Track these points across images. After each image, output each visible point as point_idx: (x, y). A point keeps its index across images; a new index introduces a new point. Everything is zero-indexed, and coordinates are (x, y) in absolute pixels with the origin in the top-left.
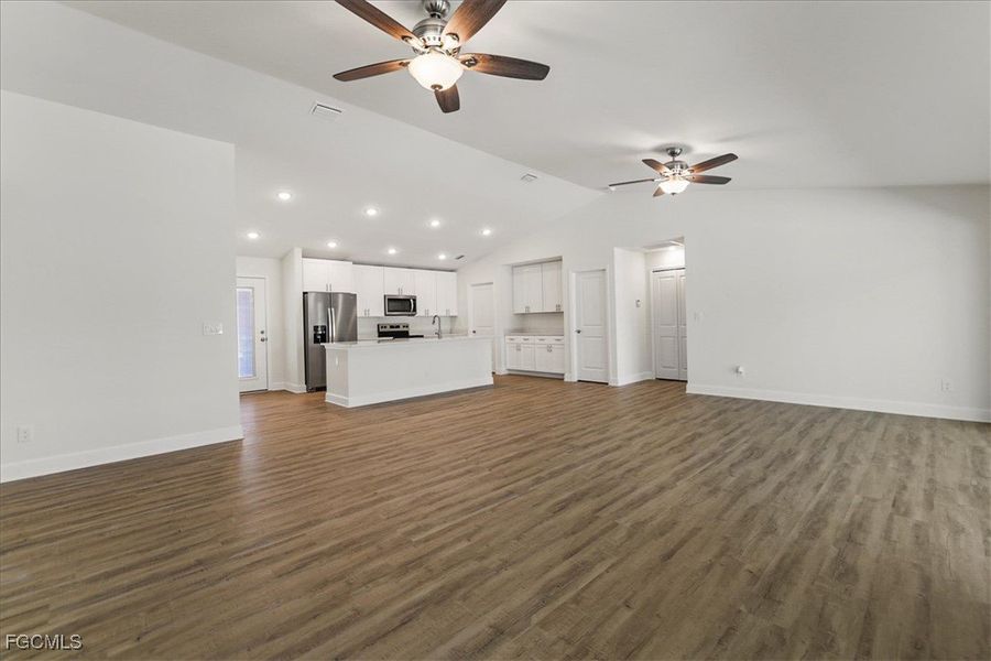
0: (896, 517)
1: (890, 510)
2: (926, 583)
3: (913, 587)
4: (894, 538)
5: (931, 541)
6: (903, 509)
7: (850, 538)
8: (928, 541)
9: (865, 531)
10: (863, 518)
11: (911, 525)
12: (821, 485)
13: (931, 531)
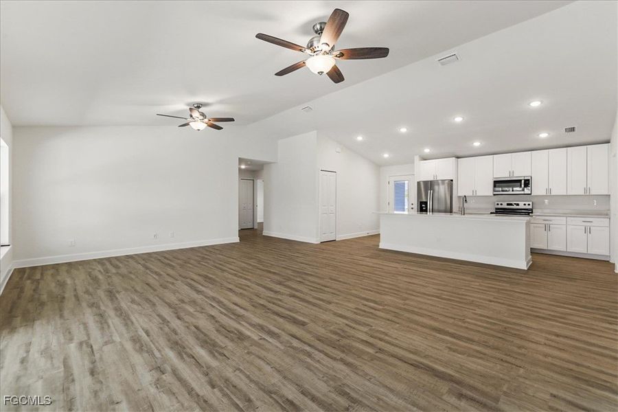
0: (86, 338)
1: (92, 342)
2: (61, 316)
3: (66, 313)
4: (82, 327)
5: (62, 335)
6: (84, 345)
7: (101, 316)
8: (63, 333)
9: (97, 321)
10: (103, 328)
11: (75, 338)
12: (148, 336)
13: (63, 341)
